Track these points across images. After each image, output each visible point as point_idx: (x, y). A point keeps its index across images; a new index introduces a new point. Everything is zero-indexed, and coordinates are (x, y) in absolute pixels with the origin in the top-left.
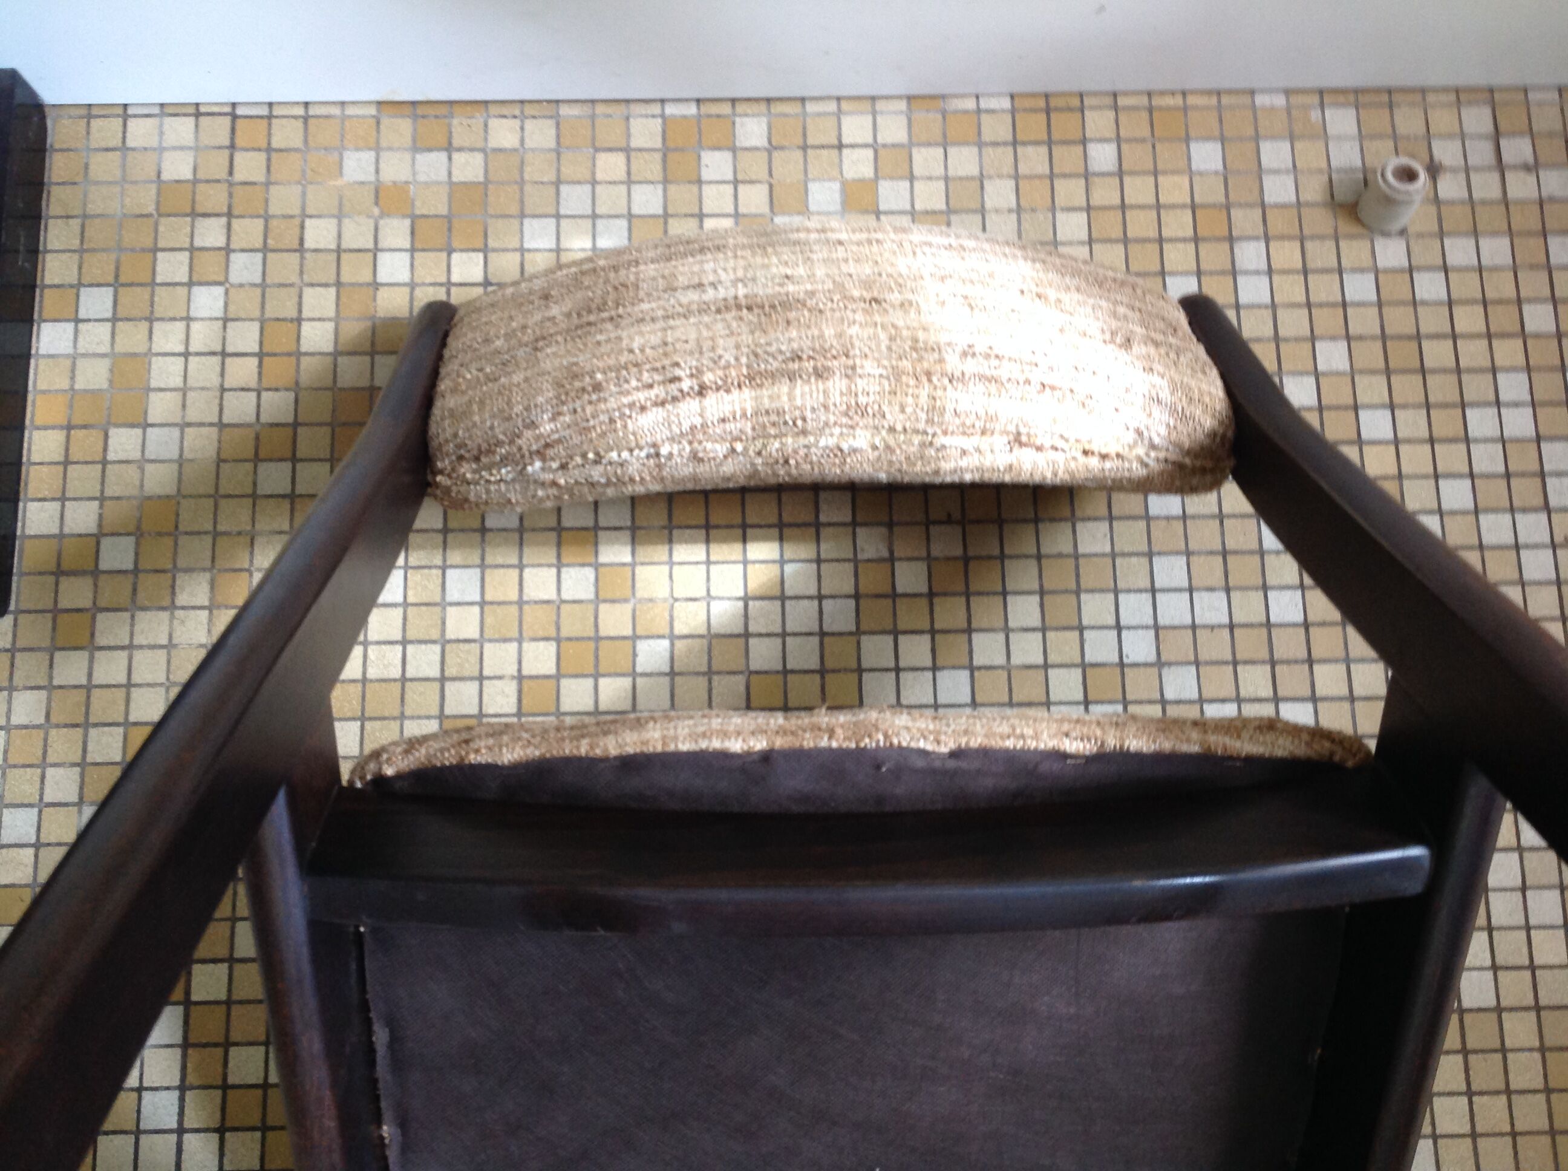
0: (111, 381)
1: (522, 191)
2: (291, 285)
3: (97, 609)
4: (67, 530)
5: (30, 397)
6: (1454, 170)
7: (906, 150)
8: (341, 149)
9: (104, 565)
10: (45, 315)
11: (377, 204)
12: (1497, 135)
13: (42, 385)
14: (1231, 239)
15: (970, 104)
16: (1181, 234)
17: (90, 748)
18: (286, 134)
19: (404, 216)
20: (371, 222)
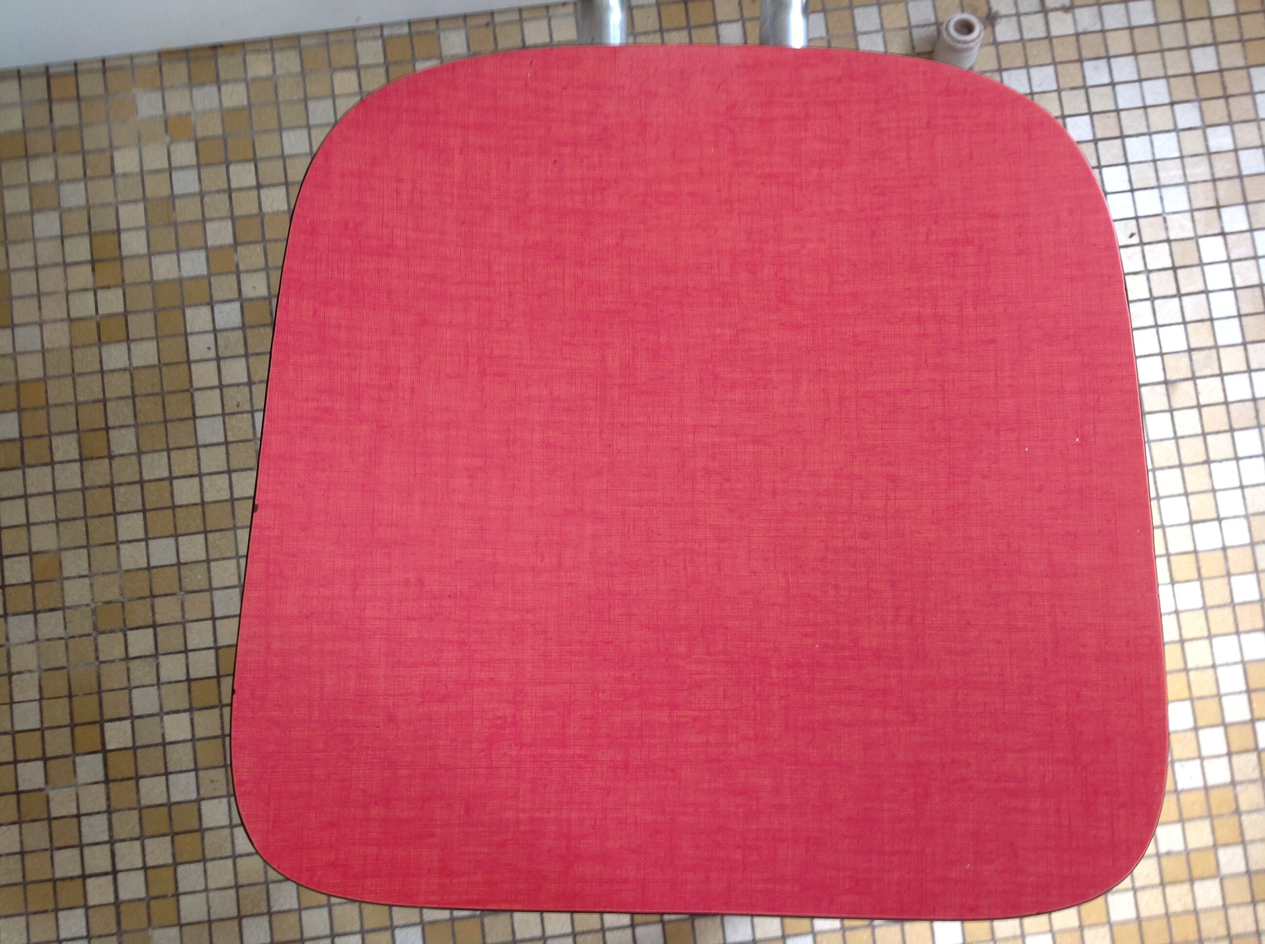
1: (278, 109)
2: (109, 204)
6: (1007, 17)
8: (133, 92)
11: (167, 131)
18: (91, 85)
19: (189, 140)
20: (164, 148)
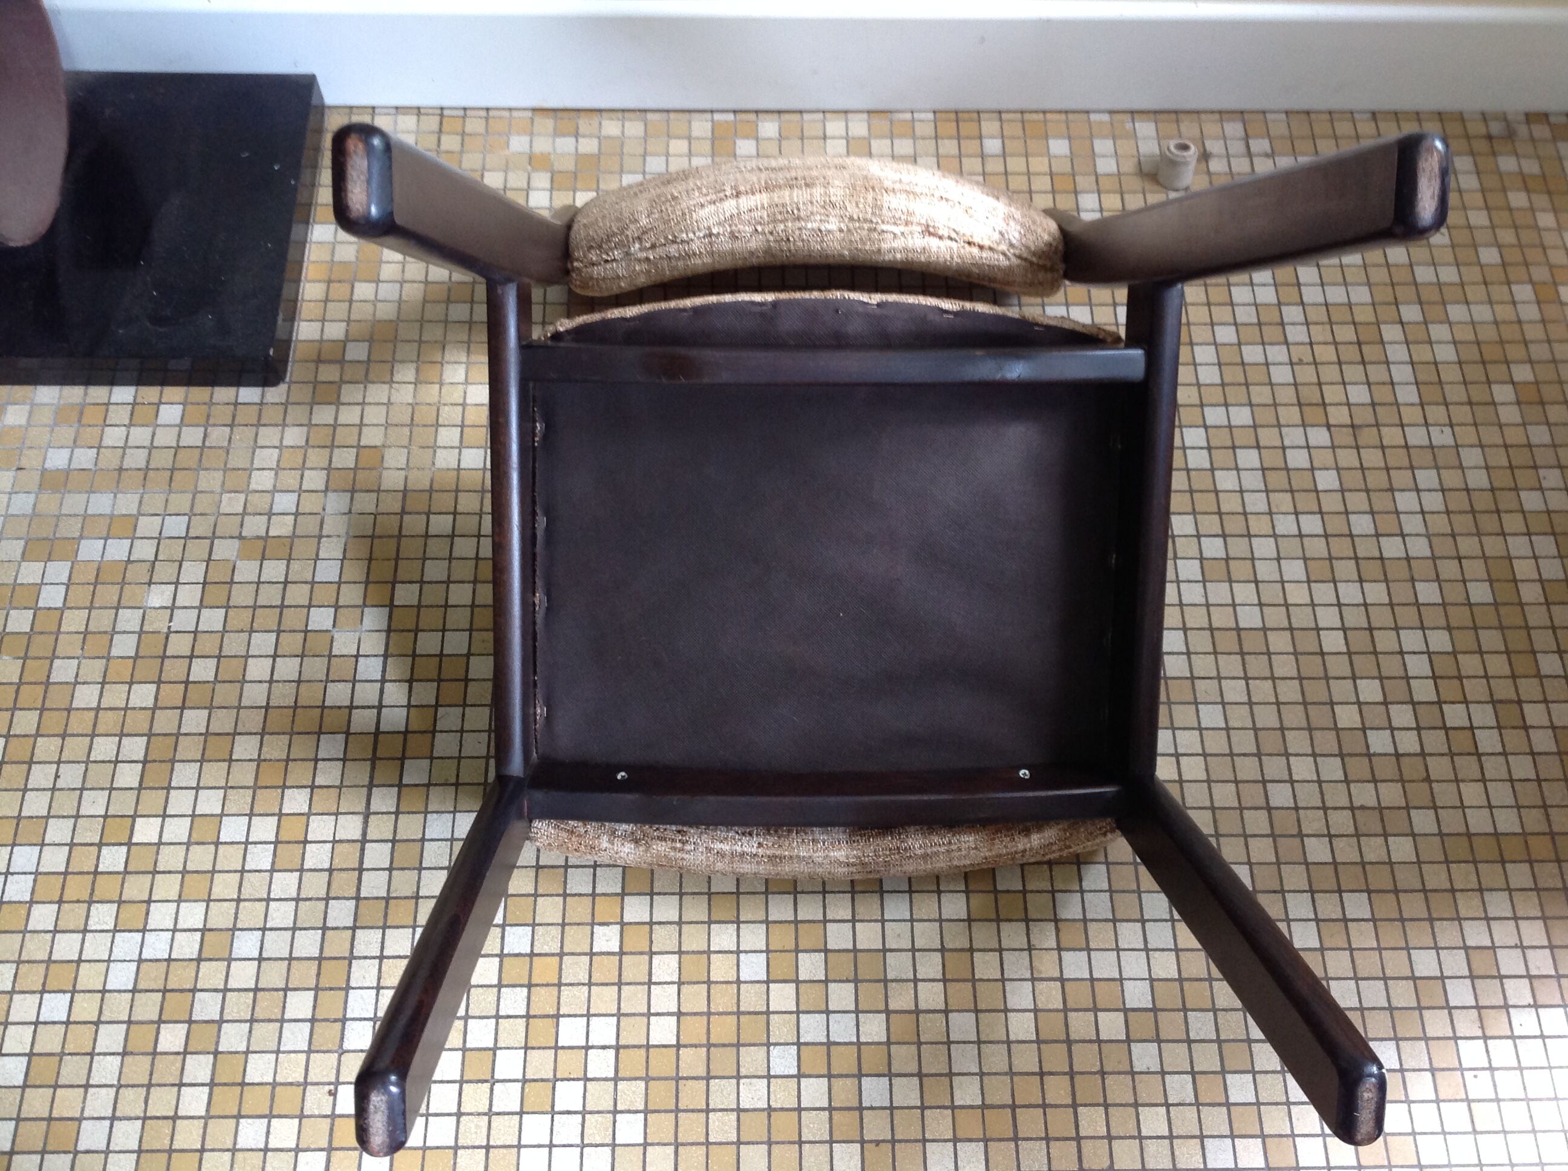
0: (357, 258)
1: (622, 159)
3: (342, 381)
4: (325, 337)
5: (305, 265)
6: (1219, 156)
7: (868, 140)
8: (508, 134)
9: (347, 358)
10: (317, 219)
11: (530, 164)
12: (1247, 138)
13: (313, 258)
14: (1076, 193)
15: (908, 116)
16: (1043, 188)
17: (334, 460)
18: (474, 125)
19: (547, 171)
20: (526, 175)
